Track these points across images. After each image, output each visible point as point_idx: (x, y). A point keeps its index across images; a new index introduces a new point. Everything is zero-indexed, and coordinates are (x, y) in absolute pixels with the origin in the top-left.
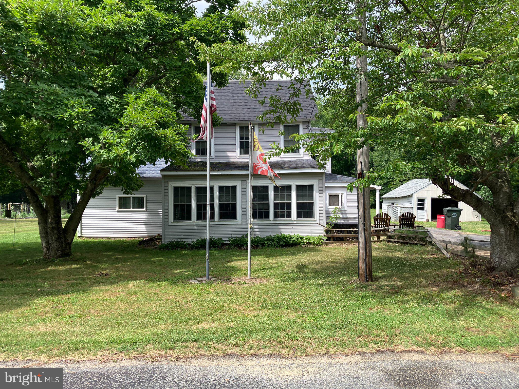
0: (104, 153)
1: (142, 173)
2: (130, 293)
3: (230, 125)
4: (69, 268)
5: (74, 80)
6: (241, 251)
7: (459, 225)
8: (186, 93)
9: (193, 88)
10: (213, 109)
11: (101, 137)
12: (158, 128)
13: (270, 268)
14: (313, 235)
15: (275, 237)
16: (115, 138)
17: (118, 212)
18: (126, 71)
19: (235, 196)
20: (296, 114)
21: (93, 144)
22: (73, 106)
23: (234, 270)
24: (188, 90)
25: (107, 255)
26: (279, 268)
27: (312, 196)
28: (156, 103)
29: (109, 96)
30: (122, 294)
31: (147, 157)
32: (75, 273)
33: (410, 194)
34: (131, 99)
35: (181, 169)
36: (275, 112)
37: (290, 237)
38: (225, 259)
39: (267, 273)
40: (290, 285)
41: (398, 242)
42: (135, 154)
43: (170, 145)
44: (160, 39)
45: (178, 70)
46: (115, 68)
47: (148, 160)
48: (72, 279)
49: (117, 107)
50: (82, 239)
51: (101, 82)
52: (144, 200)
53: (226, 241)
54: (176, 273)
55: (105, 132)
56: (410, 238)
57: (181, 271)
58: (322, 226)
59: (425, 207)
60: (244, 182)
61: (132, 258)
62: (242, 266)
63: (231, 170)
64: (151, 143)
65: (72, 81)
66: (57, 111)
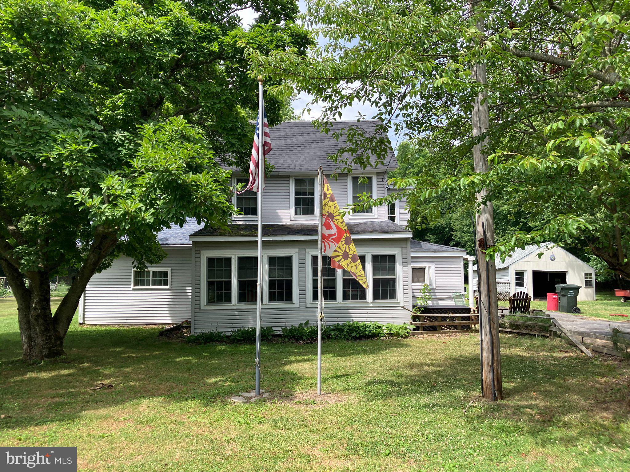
0: (107, 210)
1: (165, 239)
2: (142, 422)
3: (283, 177)
4: (56, 376)
5: (68, 106)
6: (299, 346)
7: (578, 306)
8: (227, 130)
9: (237, 124)
10: (266, 148)
11: (103, 186)
12: (186, 172)
13: (345, 375)
14: (396, 324)
15: (344, 325)
16: (124, 188)
17: (134, 290)
18: (144, 97)
19: (290, 269)
20: (384, 155)
21: (91, 196)
22: (64, 141)
23: (294, 378)
24: (231, 125)
25: (115, 352)
26: (359, 374)
27: (393, 270)
28: (184, 137)
29: (120, 133)
30: (129, 423)
31: (171, 215)
32: (64, 384)
33: (505, 266)
34: (148, 132)
35: (218, 234)
36: (355, 151)
37: (365, 327)
38: (279, 359)
39: (342, 383)
40: (381, 406)
41: (510, 333)
42: (152, 210)
43: (205, 196)
44: (192, 56)
45: (217, 99)
46: (127, 93)
47: (172, 219)
48: (58, 394)
49: (131, 147)
50: (85, 327)
51: (110, 113)
52: (167, 274)
53: (278, 331)
54: (211, 384)
55: (110, 179)
56: (526, 327)
57: (218, 379)
58: (408, 310)
59: (525, 282)
60: (303, 250)
61: (148, 358)
62: (304, 371)
63: (286, 235)
64: (176, 195)
65: (65, 108)
66: (40, 148)
